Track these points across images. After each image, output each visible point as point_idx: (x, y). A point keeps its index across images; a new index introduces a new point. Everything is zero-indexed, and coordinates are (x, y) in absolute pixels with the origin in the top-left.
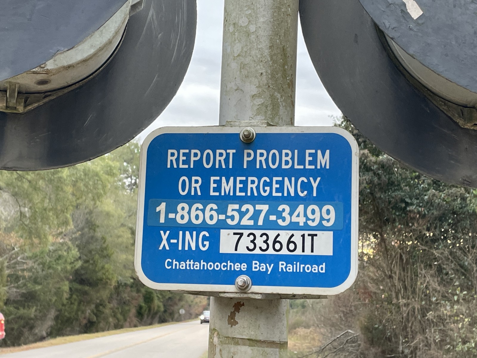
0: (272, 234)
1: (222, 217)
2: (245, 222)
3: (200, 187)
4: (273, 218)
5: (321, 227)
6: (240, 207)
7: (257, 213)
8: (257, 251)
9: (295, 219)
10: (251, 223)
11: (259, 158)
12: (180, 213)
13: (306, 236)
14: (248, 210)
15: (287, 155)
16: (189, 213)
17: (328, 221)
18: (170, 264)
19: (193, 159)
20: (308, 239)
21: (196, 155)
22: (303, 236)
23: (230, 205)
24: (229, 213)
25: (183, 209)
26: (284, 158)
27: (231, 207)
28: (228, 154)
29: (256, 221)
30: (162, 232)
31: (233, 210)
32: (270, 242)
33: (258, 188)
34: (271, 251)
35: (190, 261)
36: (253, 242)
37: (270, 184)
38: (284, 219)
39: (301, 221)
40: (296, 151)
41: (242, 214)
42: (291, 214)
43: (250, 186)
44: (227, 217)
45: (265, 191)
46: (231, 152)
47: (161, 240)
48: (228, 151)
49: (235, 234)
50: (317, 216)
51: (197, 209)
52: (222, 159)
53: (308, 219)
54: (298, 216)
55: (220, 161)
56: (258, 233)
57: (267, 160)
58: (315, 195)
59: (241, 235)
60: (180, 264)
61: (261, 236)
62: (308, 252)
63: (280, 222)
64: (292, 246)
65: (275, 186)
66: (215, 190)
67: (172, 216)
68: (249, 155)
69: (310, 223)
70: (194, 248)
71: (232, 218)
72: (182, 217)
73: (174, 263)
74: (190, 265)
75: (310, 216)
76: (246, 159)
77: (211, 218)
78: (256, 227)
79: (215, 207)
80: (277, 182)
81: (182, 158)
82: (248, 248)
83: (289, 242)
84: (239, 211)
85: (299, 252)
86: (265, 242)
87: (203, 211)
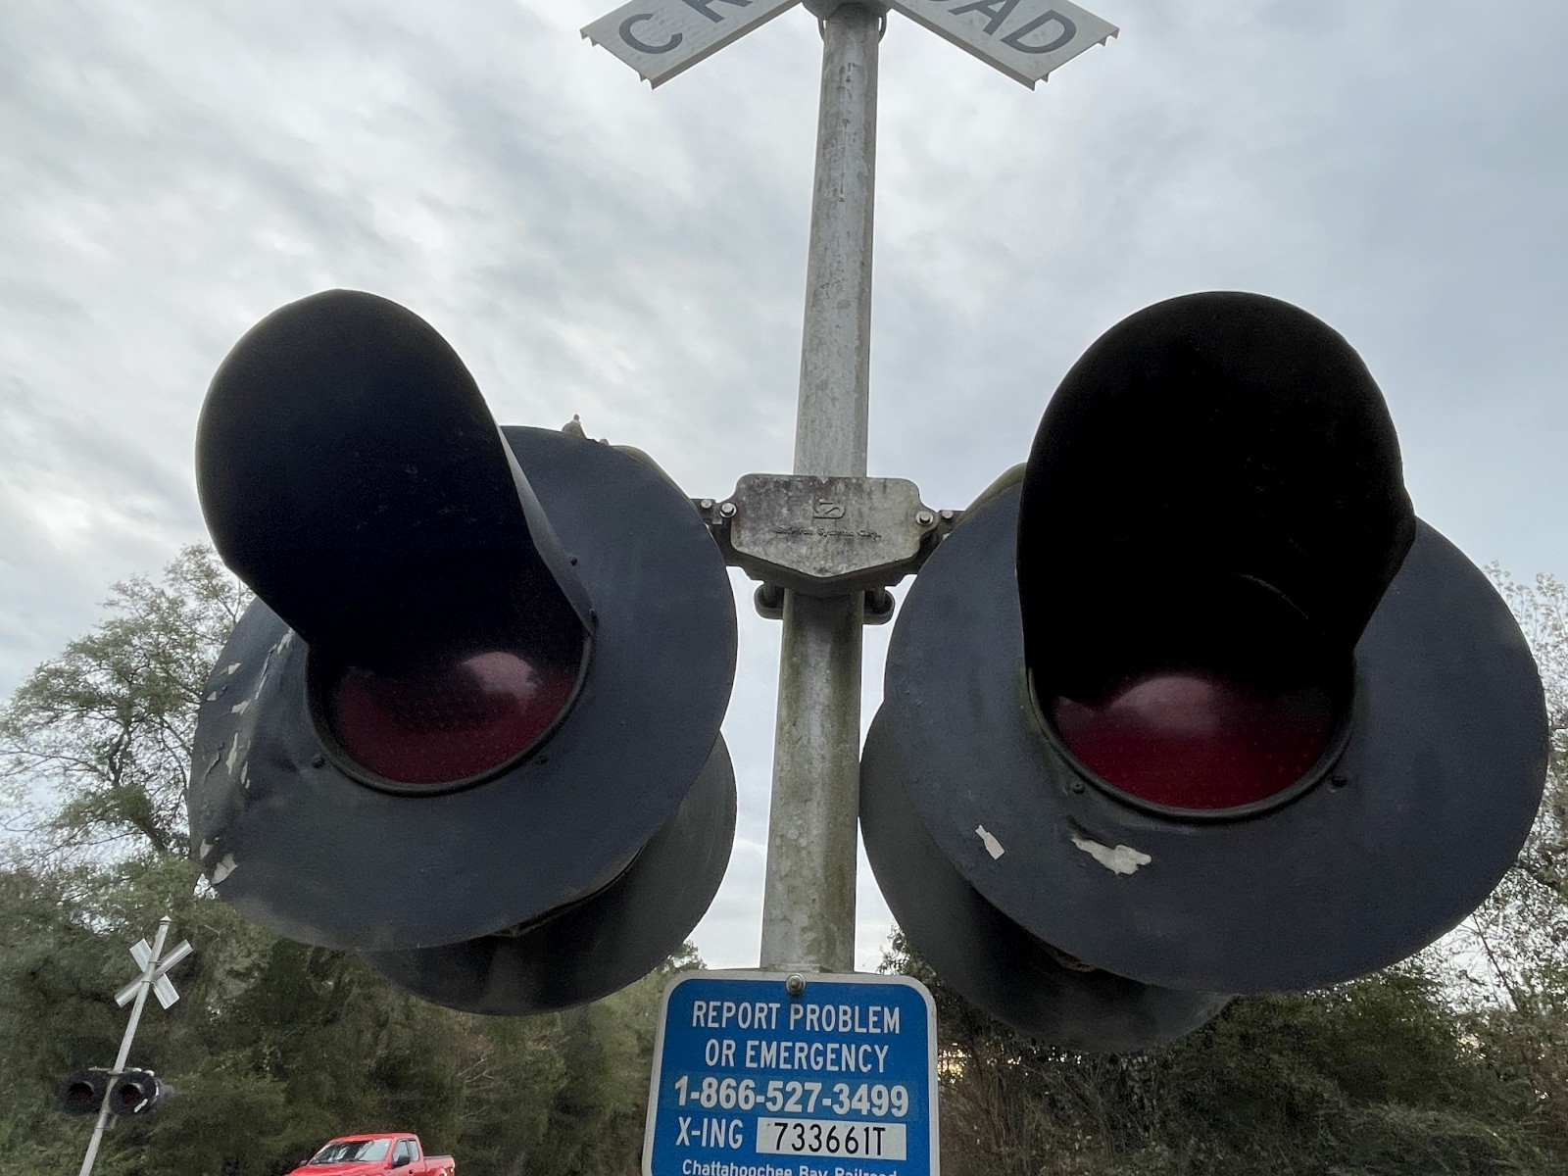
0: (826, 1126)
1: (761, 1099)
2: (791, 1107)
3: (734, 1055)
4: (827, 1102)
5: (889, 1118)
6: (785, 1086)
7: (807, 1094)
8: (806, 1151)
9: (856, 1105)
10: (799, 1108)
11: (809, 1016)
12: (706, 1091)
13: (871, 1130)
14: (794, 1090)
15: (845, 1013)
16: (718, 1092)
17: (899, 1108)
18: (689, 1167)
19: (726, 1015)
20: (873, 1135)
21: (729, 1009)
22: (867, 1130)
23: (771, 1082)
24: (770, 1094)
25: (710, 1085)
26: (842, 1018)
27: (773, 1084)
28: (770, 1009)
29: (805, 1108)
30: (681, 1119)
31: (775, 1089)
32: (824, 1138)
33: (808, 1058)
34: (824, 1152)
35: (716, 1164)
36: (800, 1136)
37: (823, 1054)
38: (841, 1105)
39: (864, 1107)
40: (857, 1008)
41: (787, 1096)
42: (851, 1097)
43: (797, 1054)
44: (767, 1099)
45: (817, 1063)
46: (775, 1006)
47: (680, 1131)
48: (771, 1005)
49: (777, 1124)
50: (885, 1101)
51: (729, 1086)
52: (763, 1015)
53: (872, 1105)
54: (860, 1100)
55: (760, 1019)
56: (807, 1123)
57: (819, 1019)
58: (881, 1071)
59: (785, 1125)
60: (702, 1168)
61: (812, 1128)
62: (873, 1155)
63: (836, 1108)
64: (852, 1145)
65: (830, 1056)
66: (753, 1059)
67: (695, 1095)
68: (797, 1012)
69: (875, 1111)
70: (722, 1145)
71: (774, 1100)
72: (709, 1098)
73: (695, 1165)
74: (715, 1169)
75: (876, 1101)
76: (793, 1017)
77: (747, 1099)
78: (804, 1115)
79: (752, 1084)
80: (833, 1051)
81: (712, 1014)
82: (793, 1145)
83: (849, 1139)
84: (782, 1091)
85: (861, 1154)
86: (817, 1137)
87: (736, 1089)
